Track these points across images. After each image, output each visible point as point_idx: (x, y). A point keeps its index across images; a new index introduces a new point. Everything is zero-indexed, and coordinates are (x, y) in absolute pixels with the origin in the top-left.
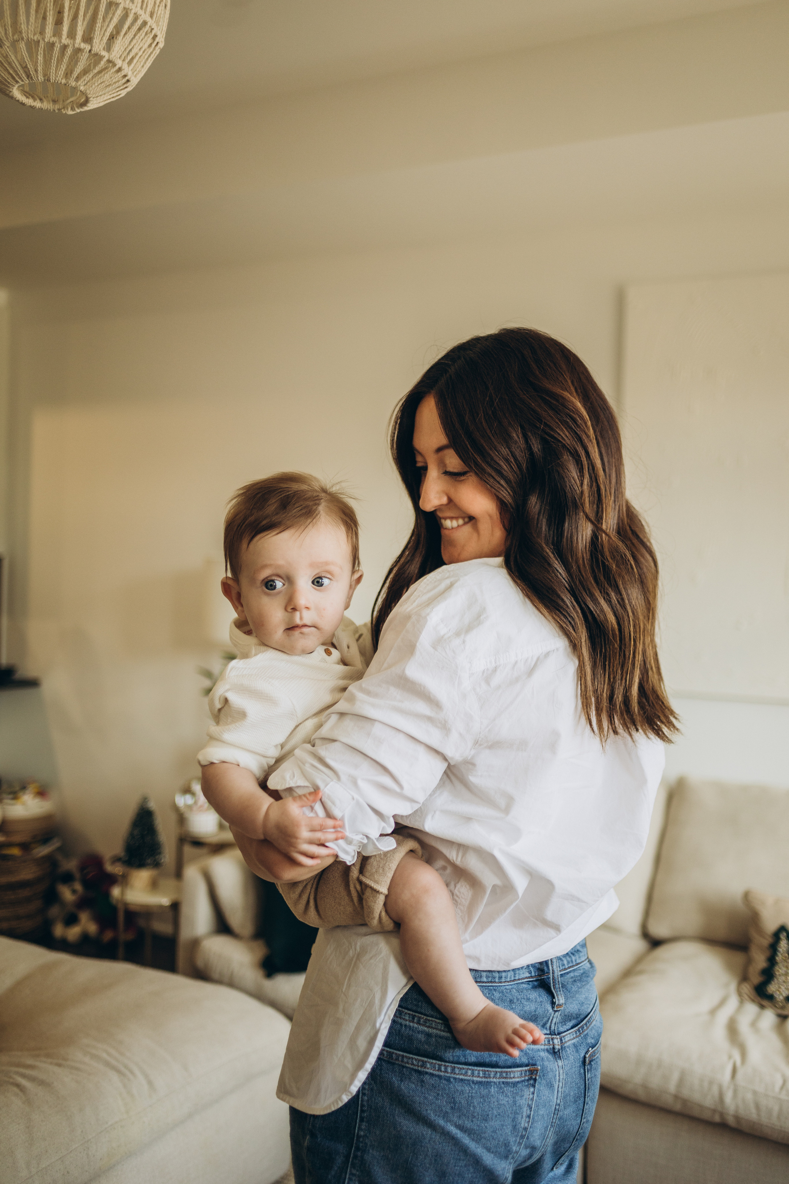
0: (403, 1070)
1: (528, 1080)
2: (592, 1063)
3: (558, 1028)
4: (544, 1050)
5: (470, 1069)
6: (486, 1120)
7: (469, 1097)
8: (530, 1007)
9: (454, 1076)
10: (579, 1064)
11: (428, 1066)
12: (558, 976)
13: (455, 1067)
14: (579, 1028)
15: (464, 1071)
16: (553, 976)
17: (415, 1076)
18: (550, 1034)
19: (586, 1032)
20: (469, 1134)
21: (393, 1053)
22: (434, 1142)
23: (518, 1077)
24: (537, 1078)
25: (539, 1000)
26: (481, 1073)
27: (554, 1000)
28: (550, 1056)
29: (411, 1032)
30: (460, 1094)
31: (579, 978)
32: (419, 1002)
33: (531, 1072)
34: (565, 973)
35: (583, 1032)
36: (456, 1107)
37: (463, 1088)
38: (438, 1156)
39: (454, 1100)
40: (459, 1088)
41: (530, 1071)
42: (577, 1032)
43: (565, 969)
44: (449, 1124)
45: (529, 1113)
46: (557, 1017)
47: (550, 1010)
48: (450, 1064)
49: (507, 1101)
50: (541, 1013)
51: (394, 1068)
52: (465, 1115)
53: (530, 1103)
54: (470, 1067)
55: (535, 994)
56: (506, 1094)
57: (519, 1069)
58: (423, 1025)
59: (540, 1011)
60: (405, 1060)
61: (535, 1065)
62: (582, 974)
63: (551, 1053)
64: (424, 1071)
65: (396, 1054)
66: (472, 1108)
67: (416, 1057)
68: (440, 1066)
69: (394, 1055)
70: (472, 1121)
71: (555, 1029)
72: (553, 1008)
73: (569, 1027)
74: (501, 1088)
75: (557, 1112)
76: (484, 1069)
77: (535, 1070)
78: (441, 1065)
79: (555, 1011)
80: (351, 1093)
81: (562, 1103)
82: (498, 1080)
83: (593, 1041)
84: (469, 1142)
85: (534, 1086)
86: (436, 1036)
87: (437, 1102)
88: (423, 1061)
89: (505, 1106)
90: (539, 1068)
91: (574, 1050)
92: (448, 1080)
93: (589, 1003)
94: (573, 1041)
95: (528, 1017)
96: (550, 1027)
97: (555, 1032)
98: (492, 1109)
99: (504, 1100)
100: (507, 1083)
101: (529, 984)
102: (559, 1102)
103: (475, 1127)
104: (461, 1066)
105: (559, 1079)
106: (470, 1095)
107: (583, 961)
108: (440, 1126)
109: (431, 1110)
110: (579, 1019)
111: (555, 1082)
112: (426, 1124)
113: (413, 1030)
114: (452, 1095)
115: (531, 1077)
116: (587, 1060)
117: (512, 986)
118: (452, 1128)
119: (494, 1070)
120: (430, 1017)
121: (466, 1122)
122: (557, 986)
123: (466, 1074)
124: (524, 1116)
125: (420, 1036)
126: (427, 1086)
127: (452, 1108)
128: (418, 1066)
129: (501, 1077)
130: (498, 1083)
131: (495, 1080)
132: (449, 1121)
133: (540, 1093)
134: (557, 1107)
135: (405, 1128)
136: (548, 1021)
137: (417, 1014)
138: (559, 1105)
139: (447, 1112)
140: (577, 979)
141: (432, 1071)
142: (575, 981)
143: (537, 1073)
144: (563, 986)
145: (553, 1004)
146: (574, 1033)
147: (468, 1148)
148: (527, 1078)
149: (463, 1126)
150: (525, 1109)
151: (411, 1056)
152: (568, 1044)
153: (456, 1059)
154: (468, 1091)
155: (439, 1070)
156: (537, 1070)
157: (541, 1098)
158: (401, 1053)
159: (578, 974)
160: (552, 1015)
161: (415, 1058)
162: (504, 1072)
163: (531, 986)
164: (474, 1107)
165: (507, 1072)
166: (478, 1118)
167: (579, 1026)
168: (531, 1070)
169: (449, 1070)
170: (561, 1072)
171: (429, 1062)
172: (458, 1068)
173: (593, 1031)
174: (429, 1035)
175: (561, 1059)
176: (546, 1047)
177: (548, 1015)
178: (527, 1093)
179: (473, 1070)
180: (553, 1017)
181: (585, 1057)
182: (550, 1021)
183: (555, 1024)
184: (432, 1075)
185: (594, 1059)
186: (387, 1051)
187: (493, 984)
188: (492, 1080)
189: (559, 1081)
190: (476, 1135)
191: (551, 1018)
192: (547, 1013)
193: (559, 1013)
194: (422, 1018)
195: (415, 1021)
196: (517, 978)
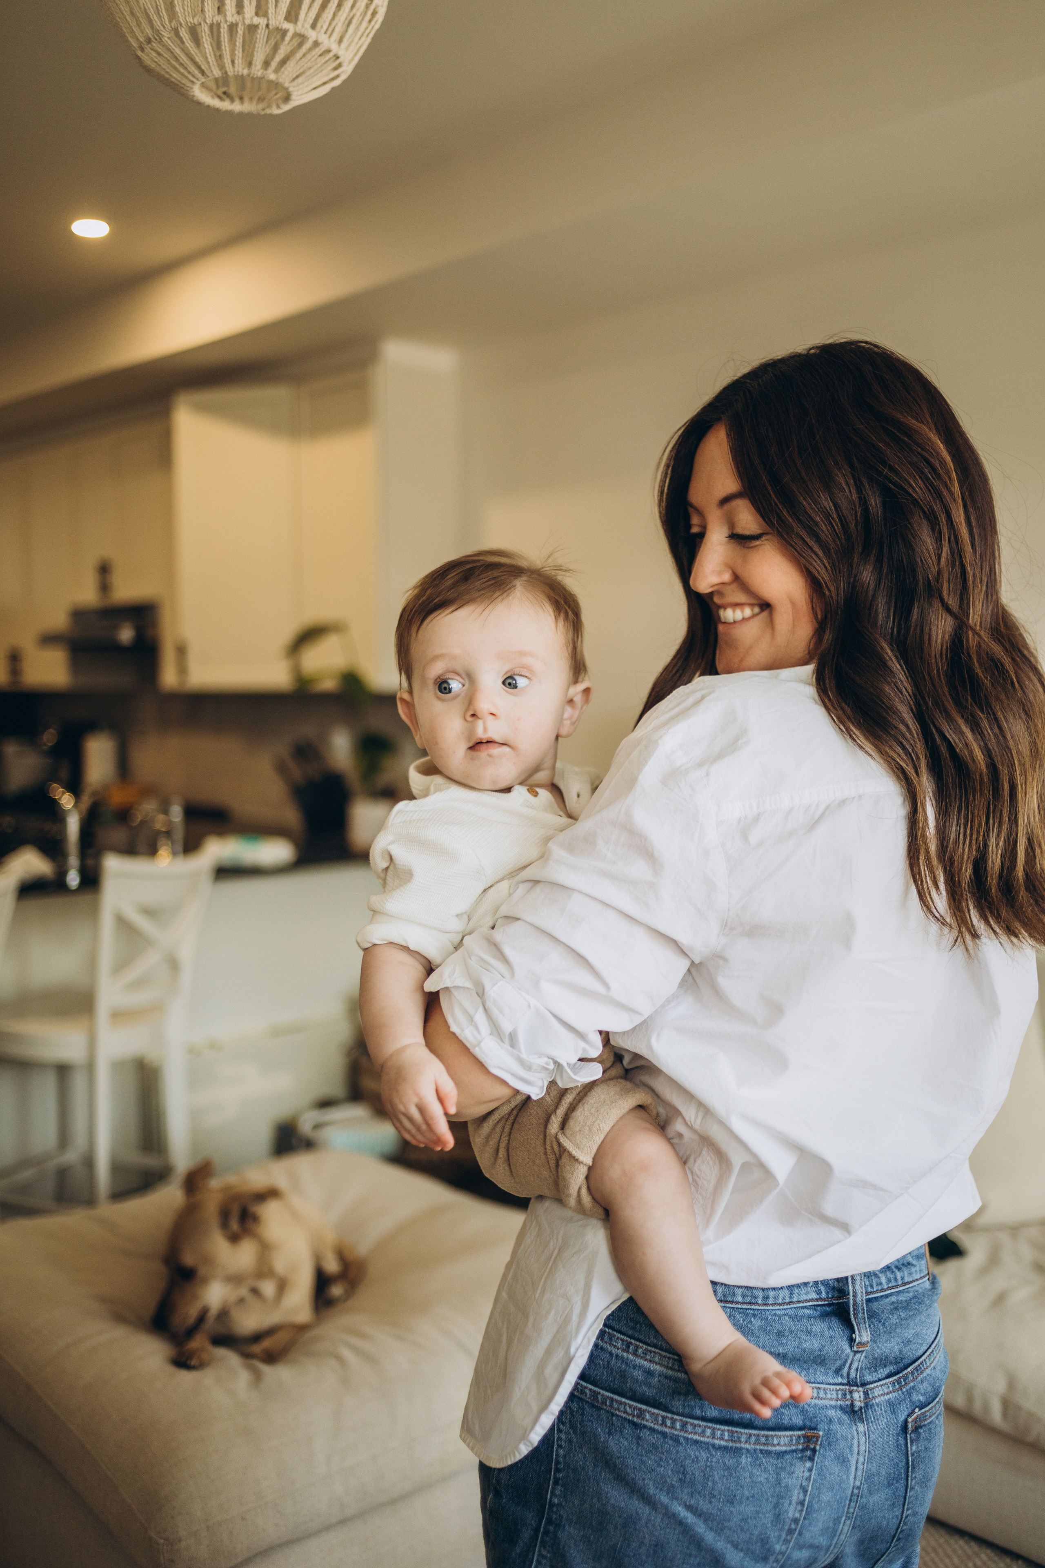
0: (611, 1419)
1: (802, 1451)
2: (921, 1431)
3: (862, 1376)
4: (835, 1407)
5: (709, 1428)
6: (732, 1503)
7: (706, 1467)
8: (811, 1344)
9: (685, 1435)
10: (895, 1430)
11: (648, 1416)
12: (862, 1300)
13: (687, 1422)
14: (899, 1378)
15: (699, 1430)
16: (854, 1301)
17: (628, 1430)
18: (849, 1384)
19: (912, 1384)
20: (705, 1521)
21: (599, 1393)
22: (653, 1525)
23: (785, 1445)
24: (818, 1448)
25: (827, 1334)
26: (726, 1434)
27: (854, 1336)
28: (845, 1417)
29: (624, 1366)
30: (693, 1461)
31: (905, 1304)
32: (637, 1324)
33: (808, 1439)
34: (882, 1296)
35: (906, 1383)
36: (687, 1480)
37: (697, 1453)
38: (658, 1547)
39: (684, 1470)
40: (692, 1453)
41: (804, 1436)
42: (896, 1384)
43: (882, 1290)
44: (675, 1503)
45: (802, 1498)
46: (859, 1361)
47: (846, 1350)
48: (679, 1418)
49: (767, 1479)
50: (831, 1354)
51: (600, 1415)
52: (699, 1493)
53: (804, 1483)
54: (710, 1425)
55: (822, 1325)
56: (765, 1468)
57: (791, 1433)
58: (642, 1358)
59: (829, 1350)
60: (615, 1405)
61: (815, 1429)
62: (911, 1299)
63: (847, 1412)
64: (641, 1424)
65: (603, 1395)
66: (710, 1484)
67: (631, 1403)
68: (664, 1418)
69: (600, 1397)
70: (711, 1502)
71: (856, 1378)
72: (851, 1347)
73: (884, 1376)
74: (757, 1459)
75: (856, 1498)
76: (730, 1428)
77: (814, 1437)
78: (667, 1417)
79: (856, 1352)
80: (532, 1444)
81: (866, 1486)
82: (753, 1447)
83: (922, 1398)
84: (705, 1532)
85: (811, 1459)
86: (660, 1375)
87: (658, 1469)
88: (640, 1409)
89: (762, 1485)
90: (821, 1433)
91: (888, 1409)
92: (676, 1439)
93: (920, 1341)
94: (887, 1397)
95: (809, 1357)
96: (848, 1374)
97: (856, 1382)
98: (742, 1487)
99: (761, 1476)
100: (768, 1453)
101: (816, 1310)
102: (858, 1483)
103: (714, 1512)
104: (696, 1422)
105: (859, 1451)
106: (709, 1464)
107: (917, 1280)
108: (662, 1504)
109: (650, 1479)
110: (901, 1365)
111: (852, 1454)
112: (643, 1499)
113: (627, 1363)
114: (681, 1462)
115: (808, 1446)
116: (910, 1425)
117: (786, 1312)
118: (680, 1509)
119: (747, 1431)
120: (653, 1347)
121: (701, 1503)
122: (860, 1315)
123: (703, 1433)
124: (794, 1502)
125: (636, 1373)
126: (645, 1445)
127: (680, 1480)
128: (634, 1416)
129: (758, 1442)
130: (752, 1451)
131: (747, 1446)
132: (674, 1498)
133: (822, 1470)
134: (856, 1491)
135: (612, 1501)
136: (844, 1365)
137: (633, 1341)
138: (859, 1488)
139: (672, 1486)
140: (900, 1305)
141: (652, 1425)
142: (896, 1309)
143: (817, 1440)
144: (872, 1315)
145: (851, 1341)
146: (890, 1385)
147: (703, 1539)
148: (800, 1447)
149: (697, 1508)
150: (796, 1492)
151: (624, 1400)
152: (877, 1400)
153: (687, 1410)
154: (705, 1459)
155: (663, 1424)
156: (817, 1437)
157: (826, 1478)
158: (610, 1395)
159: (904, 1299)
160: (851, 1357)
161: (628, 1404)
162: (763, 1436)
163: (819, 1313)
164: (714, 1481)
165: (767, 1436)
166: (720, 1498)
167: (901, 1375)
168: (808, 1437)
169: (678, 1425)
170: (863, 1440)
171: (649, 1412)
172: (692, 1424)
173: (925, 1384)
174: (649, 1373)
175: (863, 1422)
176: (839, 1403)
177: (843, 1356)
178: (801, 1469)
179: (714, 1429)
180: (853, 1360)
181: (906, 1421)
182: (847, 1365)
183: (857, 1370)
184: (652, 1430)
185: (925, 1425)
186: (590, 1390)
187: (754, 1307)
188: (743, 1445)
189: (858, 1454)
190: (718, 1524)
191: (849, 1361)
192: (841, 1354)
193: (863, 1355)
194: (641, 1347)
195: (630, 1351)
196: (795, 1299)
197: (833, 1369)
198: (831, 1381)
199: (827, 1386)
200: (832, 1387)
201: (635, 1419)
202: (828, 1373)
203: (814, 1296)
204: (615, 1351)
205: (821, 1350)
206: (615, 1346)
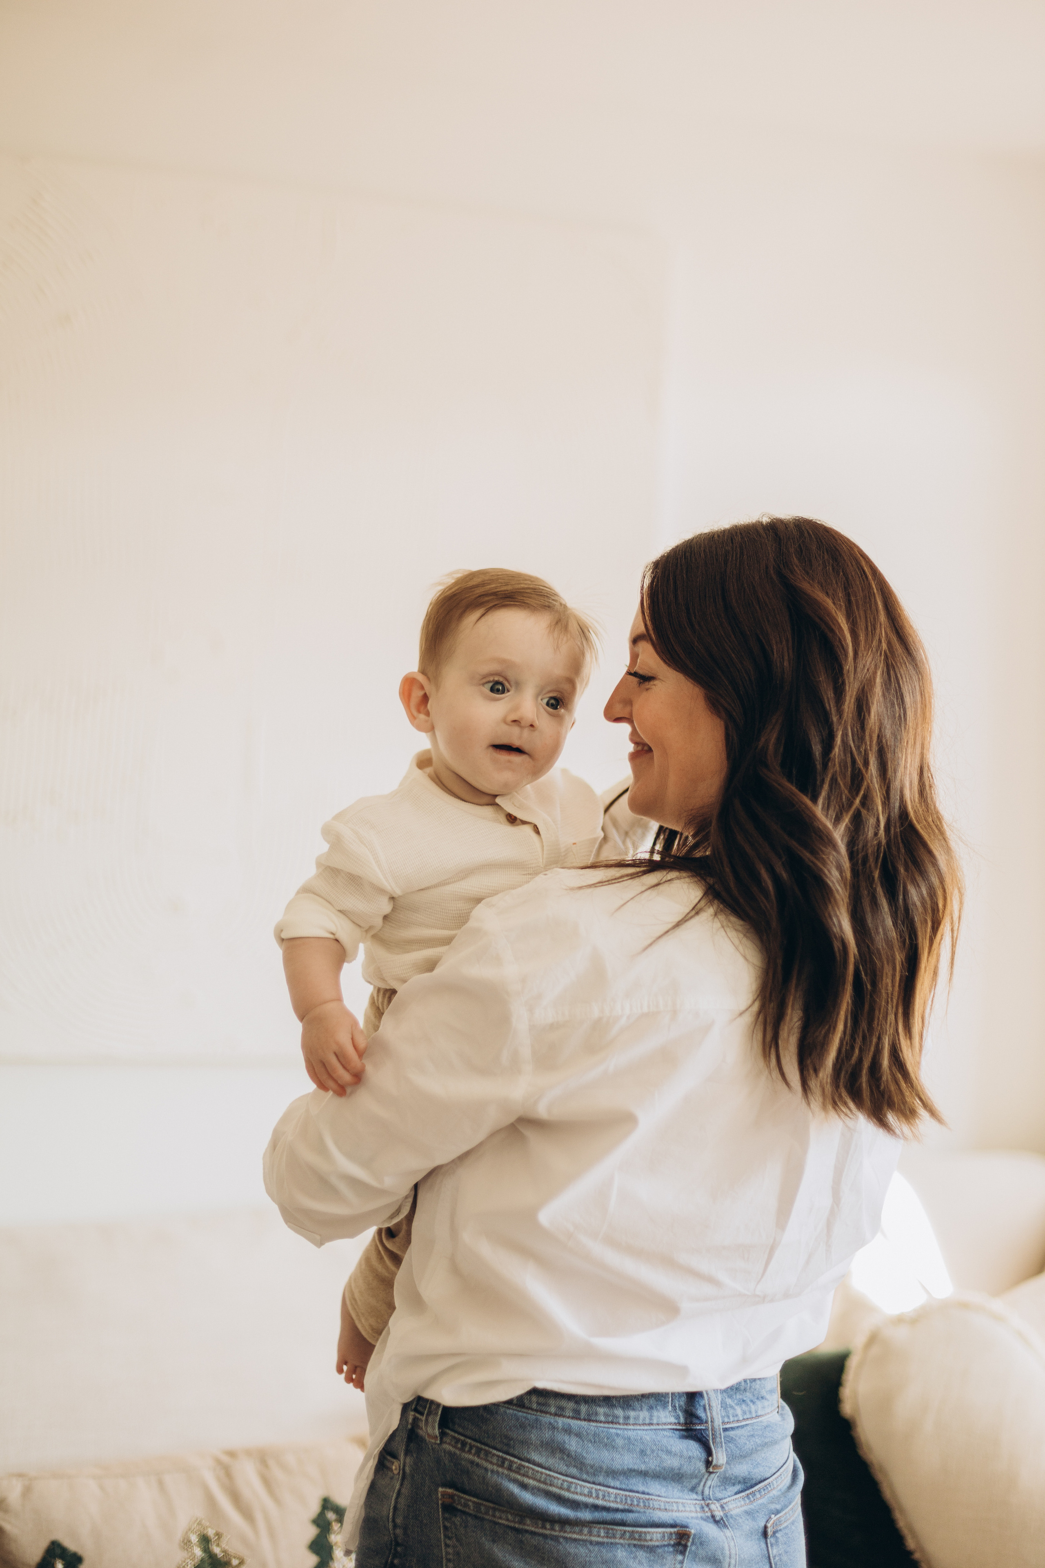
1: (674, 1545)
2: (778, 1535)
3: (714, 1493)
7: (586, 1562)
8: (669, 1460)
9: (564, 1535)
10: (757, 1535)
12: (719, 1426)
16: (712, 1426)
18: (704, 1499)
23: (658, 1540)
24: (689, 1544)
25: (686, 1454)
27: (711, 1458)
28: (710, 1525)
30: (573, 1558)
33: (680, 1535)
37: (577, 1551)
41: (677, 1533)
42: (749, 1497)
43: (739, 1421)
46: (713, 1480)
47: (702, 1470)
50: (689, 1472)
56: (639, 1561)
57: (660, 1530)
61: (685, 1528)
63: (711, 1521)
64: (522, 1529)
72: (707, 1468)
77: (685, 1534)
79: (711, 1473)
85: (682, 1554)
90: (691, 1533)
91: (748, 1517)
92: (556, 1539)
96: (703, 1491)
97: (710, 1498)
100: (641, 1547)
101: (676, 1433)
107: (769, 1413)
110: (750, 1484)
111: (724, 1556)
114: (562, 1560)
115: (680, 1542)
116: (769, 1530)
122: (718, 1440)
126: (528, 1548)
129: (632, 1538)
130: (627, 1546)
136: (699, 1484)
141: (533, 1529)
143: (689, 1538)
144: (727, 1442)
145: (708, 1462)
146: (742, 1500)
148: (672, 1542)
152: (734, 1511)
154: (584, 1555)
155: (544, 1527)
156: (689, 1535)
162: (637, 1532)
163: (678, 1435)
165: (640, 1533)
167: (748, 1492)
169: (557, 1527)
170: (732, 1544)
175: (728, 1528)
177: (699, 1476)
178: (672, 1561)
180: (707, 1480)
181: (765, 1527)
183: (710, 1488)
184: (534, 1533)
185: (780, 1530)
191: (704, 1481)
192: (698, 1473)
193: (717, 1475)
194: (516, 1463)
195: (505, 1466)
196: (655, 1421)
197: (690, 1487)
198: (688, 1497)
199: (684, 1501)
200: (689, 1502)
201: (517, 1526)
202: (684, 1490)
203: (673, 1420)
204: (490, 1466)
205: (679, 1469)
206: (491, 1463)
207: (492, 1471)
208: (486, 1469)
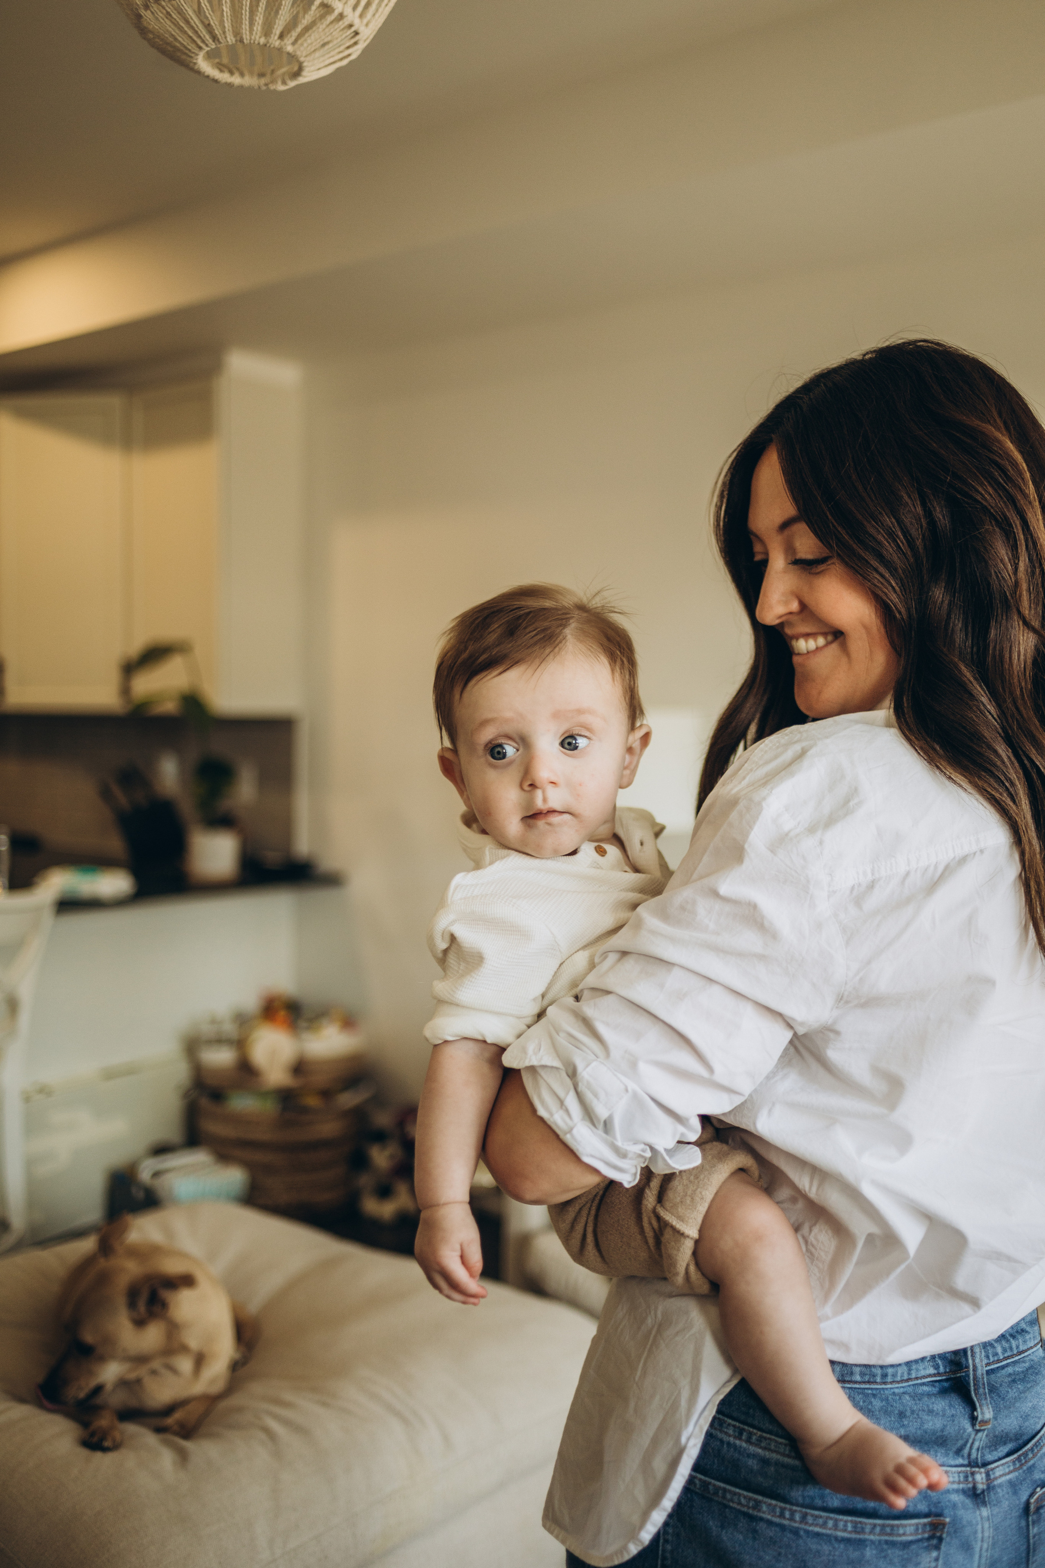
0: (725, 1512)
1: (928, 1539)
2: (1042, 1511)
3: (983, 1455)
4: (957, 1491)
5: (831, 1519)
7: (829, 1561)
8: (933, 1424)
9: (805, 1527)
10: (1017, 1512)
11: (764, 1508)
12: (982, 1374)
13: (807, 1514)
14: (1020, 1456)
15: (821, 1521)
16: (975, 1373)
17: (743, 1523)
18: (969, 1465)
19: (1032, 1462)
21: (710, 1483)
23: (911, 1534)
24: (944, 1535)
25: (949, 1412)
26: (849, 1525)
27: (975, 1413)
28: (968, 1502)
29: (737, 1455)
30: (815, 1555)
31: (1022, 1376)
32: (749, 1408)
33: (934, 1527)
34: (998, 1368)
35: (1026, 1461)
37: (819, 1547)
40: (814, 1547)
41: (930, 1524)
42: (1017, 1462)
43: (999, 1361)
46: (980, 1440)
47: (968, 1429)
48: (798, 1509)
50: (953, 1434)
51: (711, 1507)
54: (832, 1515)
55: (943, 1404)
56: (891, 1560)
57: (915, 1521)
58: (756, 1445)
59: (951, 1430)
60: (728, 1496)
61: (941, 1515)
62: (1027, 1370)
63: (969, 1496)
64: (757, 1516)
65: (714, 1485)
67: (745, 1493)
68: (783, 1509)
69: (711, 1487)
71: (977, 1458)
72: (973, 1425)
73: (1003, 1454)
74: (882, 1551)
76: (853, 1518)
77: (940, 1524)
78: (785, 1509)
79: (978, 1431)
80: (642, 1543)
82: (877, 1538)
85: (937, 1548)
86: (775, 1464)
88: (755, 1500)
90: (948, 1520)
91: (1009, 1490)
92: (796, 1532)
93: (1038, 1415)
94: (1008, 1477)
95: (931, 1438)
96: (969, 1455)
97: (977, 1462)
100: (893, 1544)
101: (934, 1386)
104: (816, 1513)
105: (983, 1537)
106: (831, 1558)
107: (1031, 1348)
110: (1021, 1442)
111: (976, 1541)
113: (740, 1452)
114: (802, 1557)
115: (934, 1534)
116: (1032, 1507)
117: (906, 1390)
119: (873, 1521)
120: (767, 1433)
122: (981, 1390)
123: (824, 1525)
125: (751, 1462)
126: (763, 1540)
128: (749, 1508)
129: (883, 1533)
130: (877, 1543)
131: (872, 1537)
133: (948, 1559)
136: (966, 1445)
137: (746, 1427)
140: (1017, 1377)
141: (769, 1517)
142: (1014, 1381)
143: (944, 1528)
144: (993, 1389)
145: (973, 1419)
146: (1011, 1464)
148: (926, 1535)
151: (737, 1490)
152: (999, 1481)
153: (808, 1501)
154: (827, 1552)
156: (944, 1524)
158: (722, 1485)
159: (1020, 1370)
160: (973, 1436)
161: (743, 1494)
162: (888, 1525)
163: (937, 1389)
165: (892, 1526)
167: (1021, 1452)
168: (934, 1524)
169: (797, 1517)
170: (987, 1525)
171: (765, 1503)
172: (812, 1516)
174: (765, 1462)
175: (986, 1506)
176: (961, 1486)
177: (965, 1435)
178: (927, 1560)
179: (836, 1520)
180: (974, 1440)
181: (1028, 1503)
182: (969, 1445)
183: (978, 1449)
184: (770, 1523)
186: (700, 1480)
187: (873, 1386)
188: (867, 1537)
189: (983, 1540)
191: (970, 1441)
192: (963, 1433)
193: (985, 1433)
194: (755, 1434)
195: (744, 1438)
196: (913, 1376)
197: (954, 1449)
198: (953, 1463)
199: (950, 1468)
200: (954, 1469)
201: (751, 1511)
202: (949, 1454)
203: (932, 1371)
204: (726, 1438)
205: (942, 1431)
206: (726, 1433)
207: (729, 1444)
208: (722, 1441)
